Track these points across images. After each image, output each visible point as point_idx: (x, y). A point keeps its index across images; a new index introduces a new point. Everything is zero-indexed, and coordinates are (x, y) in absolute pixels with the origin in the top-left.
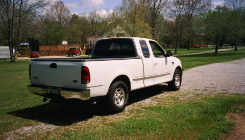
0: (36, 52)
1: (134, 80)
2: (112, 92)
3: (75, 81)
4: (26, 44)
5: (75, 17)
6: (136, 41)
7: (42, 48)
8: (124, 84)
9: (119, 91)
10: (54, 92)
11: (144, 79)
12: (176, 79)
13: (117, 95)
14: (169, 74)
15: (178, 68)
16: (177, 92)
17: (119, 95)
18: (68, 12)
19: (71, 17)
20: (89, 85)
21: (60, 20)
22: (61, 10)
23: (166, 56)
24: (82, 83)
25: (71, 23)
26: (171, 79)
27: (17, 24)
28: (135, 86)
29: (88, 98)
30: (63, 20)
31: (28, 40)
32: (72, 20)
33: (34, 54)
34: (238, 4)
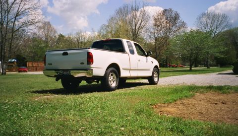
0: (24, 67)
1: (123, 69)
2: (108, 74)
3: (82, 63)
4: (13, 60)
5: (61, 36)
6: (124, 41)
7: (29, 64)
8: (116, 70)
9: (112, 75)
10: (65, 73)
11: (130, 70)
12: (155, 75)
13: (111, 78)
14: (149, 70)
15: (156, 67)
16: (155, 85)
17: (112, 78)
18: (55, 32)
19: (57, 37)
20: (92, 66)
21: (47, 39)
22: (48, 30)
23: (147, 56)
24: (88, 64)
25: (57, 42)
26: (151, 75)
27: (10, 39)
28: (124, 74)
29: (91, 76)
30: (49, 39)
31: (15, 57)
32: (58, 39)
33: (22, 69)
34: (209, 28)
